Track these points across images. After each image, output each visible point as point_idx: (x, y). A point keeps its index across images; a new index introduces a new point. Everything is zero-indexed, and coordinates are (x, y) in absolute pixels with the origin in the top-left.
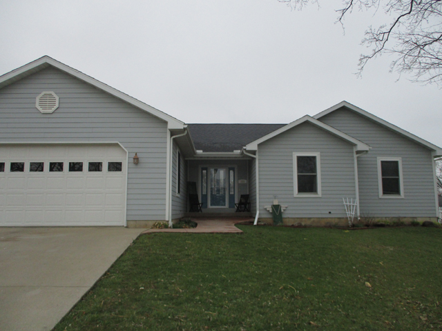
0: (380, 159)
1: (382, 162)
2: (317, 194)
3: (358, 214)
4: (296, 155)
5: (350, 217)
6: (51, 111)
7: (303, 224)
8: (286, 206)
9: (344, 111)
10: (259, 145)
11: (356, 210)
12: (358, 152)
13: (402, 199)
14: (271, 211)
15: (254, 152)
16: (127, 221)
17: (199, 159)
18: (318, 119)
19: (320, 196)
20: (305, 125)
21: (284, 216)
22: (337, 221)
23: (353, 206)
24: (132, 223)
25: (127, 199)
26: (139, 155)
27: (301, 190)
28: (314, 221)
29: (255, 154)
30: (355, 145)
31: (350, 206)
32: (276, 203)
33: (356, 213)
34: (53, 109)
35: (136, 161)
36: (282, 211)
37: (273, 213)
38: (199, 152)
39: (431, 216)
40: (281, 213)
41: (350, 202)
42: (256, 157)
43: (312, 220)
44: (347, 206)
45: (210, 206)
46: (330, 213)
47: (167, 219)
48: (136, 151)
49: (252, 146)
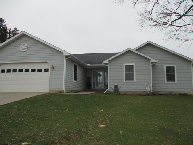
0: (166, 66)
1: (167, 67)
2: (134, 81)
3: (152, 90)
4: (125, 65)
5: (148, 91)
6: (25, 51)
7: (127, 94)
8: (120, 86)
9: (149, 45)
10: (109, 61)
11: (151, 88)
12: (152, 63)
13: (176, 83)
14: (114, 88)
15: (107, 64)
16: (50, 90)
17: (89, 67)
18: (136, 50)
19: (135, 82)
20: (129, 52)
21: (119, 90)
22: (142, 92)
23: (149, 86)
24: (51, 91)
25: (50, 82)
26: (54, 66)
27: (127, 79)
28: (132, 93)
29: (108, 65)
30: (150, 60)
31: (148, 86)
32: (116, 85)
33: (151, 89)
34: (26, 50)
35: (53, 68)
36: (119, 88)
37: (115, 89)
38: (88, 64)
39: (190, 91)
40: (118, 89)
41: (148, 84)
42: (108, 66)
43: (131, 92)
44: (147, 86)
45: (96, 87)
46: (139, 89)
47: (63, 90)
48: (53, 64)
49: (106, 61)
